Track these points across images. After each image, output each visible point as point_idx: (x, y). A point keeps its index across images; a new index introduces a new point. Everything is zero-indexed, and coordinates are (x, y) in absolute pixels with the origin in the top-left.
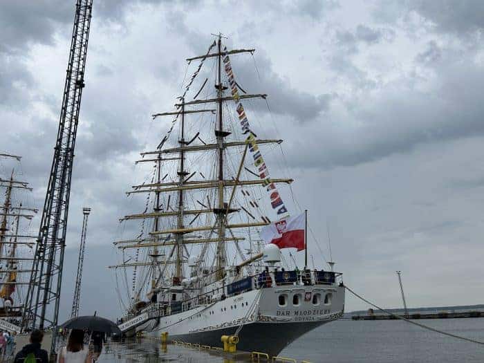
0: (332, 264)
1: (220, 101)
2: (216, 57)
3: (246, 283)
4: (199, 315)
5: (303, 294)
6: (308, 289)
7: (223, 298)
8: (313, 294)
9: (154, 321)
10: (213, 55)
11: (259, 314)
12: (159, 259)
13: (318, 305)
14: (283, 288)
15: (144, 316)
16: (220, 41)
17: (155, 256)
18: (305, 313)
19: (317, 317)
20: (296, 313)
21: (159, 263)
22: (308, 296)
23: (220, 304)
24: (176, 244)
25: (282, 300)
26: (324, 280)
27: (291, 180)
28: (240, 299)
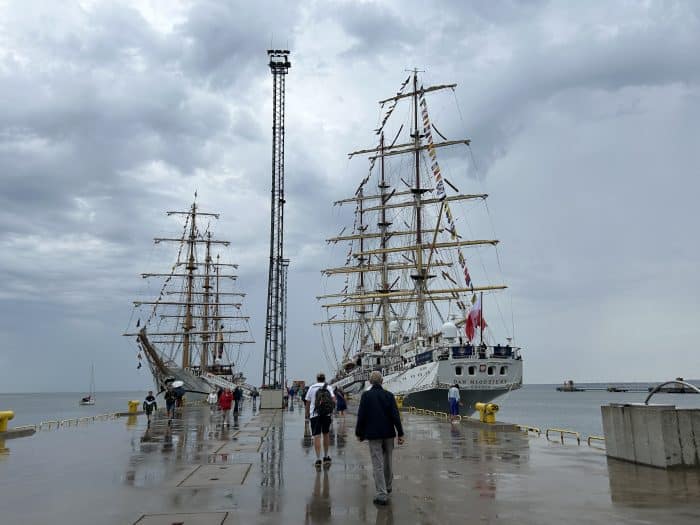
0: (509, 339)
1: (417, 151)
2: (410, 97)
3: (428, 356)
4: (395, 380)
5: (478, 367)
6: (483, 362)
7: (413, 367)
8: (488, 366)
9: (358, 385)
10: (409, 95)
11: (438, 382)
12: (367, 316)
13: (494, 375)
14: (458, 361)
15: (349, 379)
16: (415, 78)
17: (363, 313)
18: (481, 382)
19: (493, 386)
20: (472, 382)
21: (367, 320)
22: (483, 368)
23: (410, 372)
24: (381, 303)
25: (459, 371)
26: (500, 354)
27: (497, 242)
28: (425, 368)
